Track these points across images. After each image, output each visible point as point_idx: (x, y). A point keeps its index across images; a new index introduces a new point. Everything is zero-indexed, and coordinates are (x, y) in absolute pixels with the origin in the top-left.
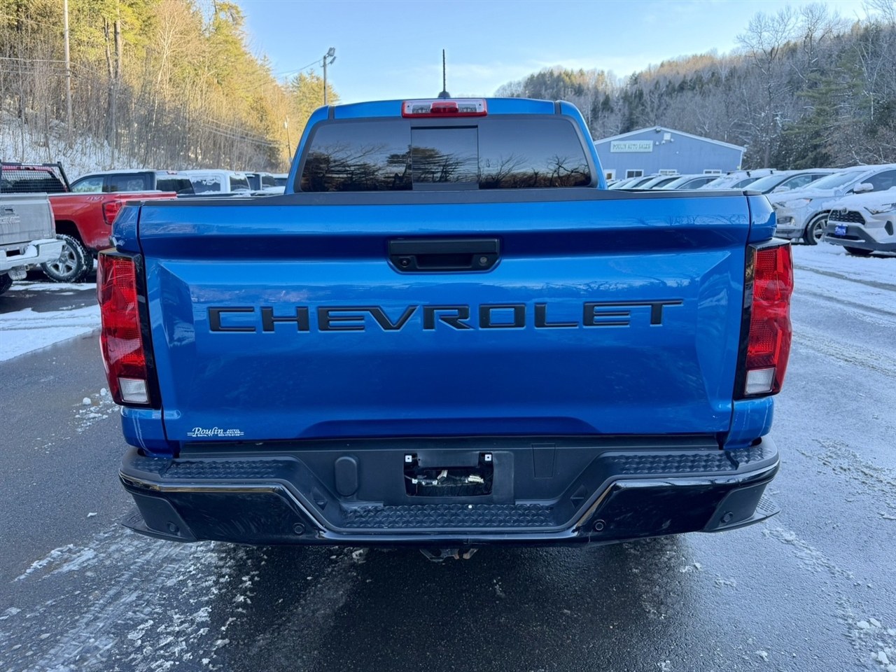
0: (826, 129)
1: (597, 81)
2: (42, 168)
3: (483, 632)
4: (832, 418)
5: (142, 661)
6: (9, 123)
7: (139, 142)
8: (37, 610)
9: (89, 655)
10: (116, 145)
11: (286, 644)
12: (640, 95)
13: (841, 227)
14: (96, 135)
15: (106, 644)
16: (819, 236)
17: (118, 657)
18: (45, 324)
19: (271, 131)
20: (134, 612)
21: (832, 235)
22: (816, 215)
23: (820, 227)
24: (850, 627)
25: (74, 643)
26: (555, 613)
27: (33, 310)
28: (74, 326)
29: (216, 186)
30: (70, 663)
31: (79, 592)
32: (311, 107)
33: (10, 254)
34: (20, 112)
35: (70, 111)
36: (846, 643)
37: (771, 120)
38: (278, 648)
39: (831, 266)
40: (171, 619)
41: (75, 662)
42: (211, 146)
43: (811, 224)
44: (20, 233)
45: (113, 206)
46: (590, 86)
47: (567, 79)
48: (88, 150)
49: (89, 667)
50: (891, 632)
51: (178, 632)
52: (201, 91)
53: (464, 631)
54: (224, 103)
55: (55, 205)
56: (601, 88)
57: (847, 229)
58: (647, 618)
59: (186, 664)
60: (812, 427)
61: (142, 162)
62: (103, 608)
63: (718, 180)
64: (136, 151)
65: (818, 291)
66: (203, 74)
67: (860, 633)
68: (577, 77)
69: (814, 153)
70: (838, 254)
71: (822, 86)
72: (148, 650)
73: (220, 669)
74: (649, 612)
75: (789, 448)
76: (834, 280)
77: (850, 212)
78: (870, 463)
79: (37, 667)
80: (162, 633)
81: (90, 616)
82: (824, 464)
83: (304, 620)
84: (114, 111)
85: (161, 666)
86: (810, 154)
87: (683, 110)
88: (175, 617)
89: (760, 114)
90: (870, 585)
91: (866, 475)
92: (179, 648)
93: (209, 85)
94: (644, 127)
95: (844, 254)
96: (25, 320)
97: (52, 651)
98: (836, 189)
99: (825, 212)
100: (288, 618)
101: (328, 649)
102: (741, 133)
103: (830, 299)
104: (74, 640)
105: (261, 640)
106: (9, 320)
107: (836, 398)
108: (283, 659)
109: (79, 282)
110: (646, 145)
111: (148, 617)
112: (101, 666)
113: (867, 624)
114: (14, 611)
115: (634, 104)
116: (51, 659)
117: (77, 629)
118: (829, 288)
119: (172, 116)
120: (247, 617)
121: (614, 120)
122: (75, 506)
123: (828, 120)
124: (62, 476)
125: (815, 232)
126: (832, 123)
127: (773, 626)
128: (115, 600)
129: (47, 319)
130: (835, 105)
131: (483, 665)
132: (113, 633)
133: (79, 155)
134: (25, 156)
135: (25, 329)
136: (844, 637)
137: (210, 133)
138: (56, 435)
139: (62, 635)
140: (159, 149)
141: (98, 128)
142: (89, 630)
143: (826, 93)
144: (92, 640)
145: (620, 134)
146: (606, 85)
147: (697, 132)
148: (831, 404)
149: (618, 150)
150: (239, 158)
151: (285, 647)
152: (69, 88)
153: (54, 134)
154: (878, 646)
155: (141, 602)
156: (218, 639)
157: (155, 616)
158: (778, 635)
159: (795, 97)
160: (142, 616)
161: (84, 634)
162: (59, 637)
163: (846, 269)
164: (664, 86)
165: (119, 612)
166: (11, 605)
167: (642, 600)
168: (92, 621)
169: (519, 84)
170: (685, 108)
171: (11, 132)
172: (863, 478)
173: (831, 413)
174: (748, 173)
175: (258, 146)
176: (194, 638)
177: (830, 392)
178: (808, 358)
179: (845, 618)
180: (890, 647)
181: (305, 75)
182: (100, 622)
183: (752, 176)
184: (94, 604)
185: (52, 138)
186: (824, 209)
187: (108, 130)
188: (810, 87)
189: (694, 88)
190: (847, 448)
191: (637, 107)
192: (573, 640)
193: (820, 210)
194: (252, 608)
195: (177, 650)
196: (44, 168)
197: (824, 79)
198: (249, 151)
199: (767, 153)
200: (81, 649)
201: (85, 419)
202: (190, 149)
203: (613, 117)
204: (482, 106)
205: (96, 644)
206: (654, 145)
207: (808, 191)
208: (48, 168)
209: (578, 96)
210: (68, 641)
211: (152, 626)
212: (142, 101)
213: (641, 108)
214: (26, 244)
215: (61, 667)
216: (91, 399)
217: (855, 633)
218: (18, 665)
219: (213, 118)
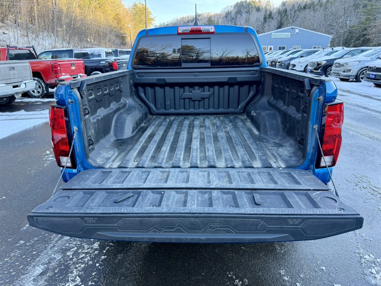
0: (370, 27)
1: (267, 5)
2: (26, 49)
3: (209, 255)
4: (361, 164)
5: (73, 264)
6: (11, 26)
7: (66, 35)
8: (31, 242)
9: (52, 261)
10: (57, 36)
11: (129, 259)
12: (286, 11)
13: (372, 75)
14: (48, 31)
15: (59, 257)
16: (362, 78)
17: (63, 262)
18: (30, 117)
19: (123, 29)
20: (69, 244)
21: (369, 78)
22: (362, 69)
23: (363, 74)
24: (361, 257)
25: (46, 256)
26: (238, 248)
27: (25, 111)
28: (42, 118)
29: (99, 55)
30: (45, 264)
31: (47, 235)
32: (140, 18)
33: (14, 87)
34: (16, 21)
35: (36, 20)
36: (359, 264)
37: (344, 23)
38: (126, 260)
39: (366, 92)
40: (84, 247)
41: (47, 264)
42: (97, 36)
43: (359, 73)
44: (18, 78)
45: (56, 66)
46: (263, 7)
47: (253, 4)
48: (45, 38)
49: (52, 266)
50: (379, 260)
51: (87, 252)
52: (92, 11)
53: (201, 255)
54: (102, 16)
55: (32, 65)
56: (268, 8)
57: (375, 75)
58: (276, 251)
59: (90, 266)
60: (352, 168)
61: (68, 43)
62: (57, 242)
63: (319, 52)
64: (65, 38)
65: (360, 104)
66: (93, 3)
67: (365, 261)
68: (258, 3)
69: (363, 38)
70: (371, 87)
71: (369, 6)
72: (75, 260)
73: (103, 268)
74: (277, 249)
75: (341, 178)
76: (368, 99)
77: (377, 68)
78: (376, 185)
79: (32, 265)
80: (80, 253)
81: (51, 245)
82: (356, 185)
83: (136, 249)
84: (55, 21)
85: (80, 266)
86: (361, 38)
87: (305, 18)
88: (85, 246)
89: (340, 20)
90: (371, 240)
91: (374, 190)
92: (87, 259)
93: (96, 8)
94: (287, 26)
95: (373, 87)
96: (22, 115)
97: (37, 259)
98: (371, 57)
99: (366, 67)
100: (130, 248)
101: (146, 261)
102: (331, 29)
103: (365, 108)
104: (46, 255)
105: (120, 257)
106: (15, 115)
107: (364, 155)
108: (128, 265)
109: (43, 98)
110: (288, 35)
111: (74, 246)
112: (57, 266)
113: (368, 257)
114: (22, 242)
115: (283, 16)
116: (37, 262)
117: (47, 250)
118: (365, 103)
119: (80, 22)
120: (114, 247)
121: (274, 23)
122: (44, 198)
123: (371, 23)
124: (39, 185)
125: (361, 76)
126: (372, 24)
127: (328, 256)
128: (62, 239)
129: (31, 115)
130: (374, 16)
131: (208, 269)
132: (61, 252)
133: (41, 40)
134: (19, 41)
135: (22, 119)
136: (358, 262)
137: (97, 30)
138: (36, 167)
139: (41, 253)
140: (75, 37)
141: (49, 28)
142: (51, 251)
143: (371, 10)
144: (53, 255)
145: (276, 29)
146: (271, 7)
147: (311, 28)
148: (361, 158)
149: (275, 37)
150: (109, 41)
151: (129, 260)
152: (36, 10)
153: (30, 31)
154: (372, 266)
155: (72, 239)
156: (102, 256)
157: (77, 245)
158: (331, 260)
159: (356, 12)
160: (72, 245)
161: (50, 253)
162: (40, 253)
163: (374, 94)
164: (297, 7)
165: (63, 244)
166: (21, 240)
167: (274, 244)
168: (52, 247)
169: (231, 6)
170: (306, 17)
171: (12, 30)
172: (372, 192)
173: (361, 162)
174: (332, 49)
175: (117, 36)
176: (93, 255)
177: (362, 152)
178: (353, 136)
179: (359, 253)
180: (377, 267)
181: (137, 3)
182: (56, 247)
183: (334, 50)
184: (53, 240)
185: (30, 33)
186: (366, 66)
187: (53, 29)
188: (363, 7)
189: (310, 8)
190: (367, 178)
191: (284, 16)
192: (245, 260)
193: (364, 66)
194: (116, 243)
195: (86, 260)
196: (27, 48)
197: (370, 3)
198: (113, 38)
199: (342, 38)
200: (48, 258)
201: (47, 160)
202: (88, 37)
203: (273, 22)
204: (213, 29)
205: (54, 257)
206: (291, 34)
207: (359, 57)
208: (28, 48)
209: (258, 12)
210: (44, 255)
211: (76, 249)
212: (67, 16)
213: (286, 17)
214: (21, 83)
215: (41, 266)
216: (50, 151)
217: (363, 260)
218: (24, 264)
219: (97, 23)
